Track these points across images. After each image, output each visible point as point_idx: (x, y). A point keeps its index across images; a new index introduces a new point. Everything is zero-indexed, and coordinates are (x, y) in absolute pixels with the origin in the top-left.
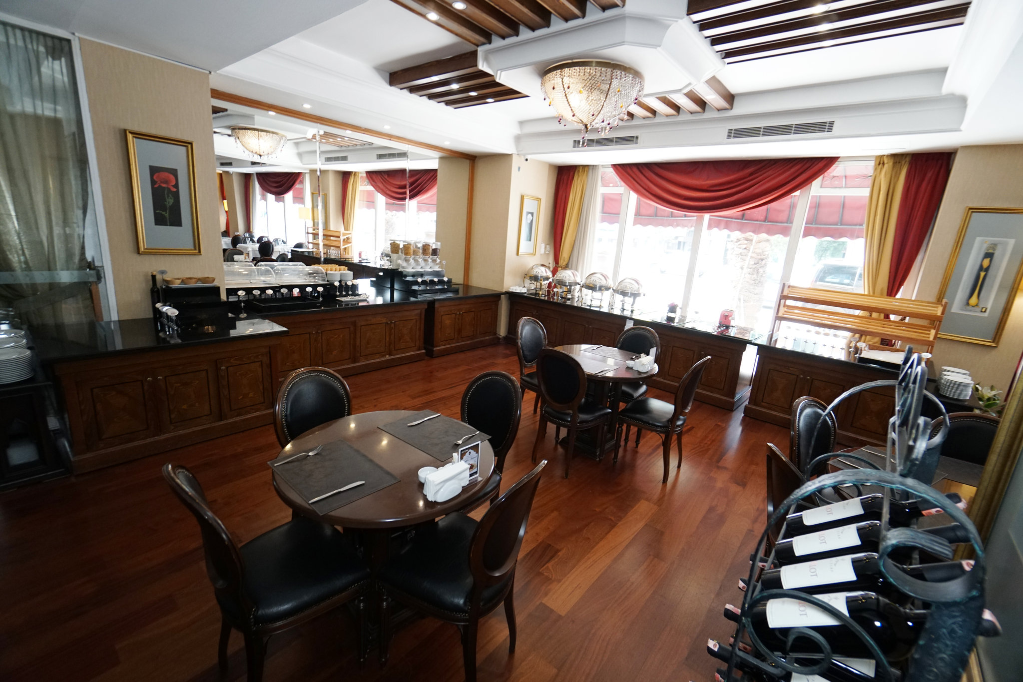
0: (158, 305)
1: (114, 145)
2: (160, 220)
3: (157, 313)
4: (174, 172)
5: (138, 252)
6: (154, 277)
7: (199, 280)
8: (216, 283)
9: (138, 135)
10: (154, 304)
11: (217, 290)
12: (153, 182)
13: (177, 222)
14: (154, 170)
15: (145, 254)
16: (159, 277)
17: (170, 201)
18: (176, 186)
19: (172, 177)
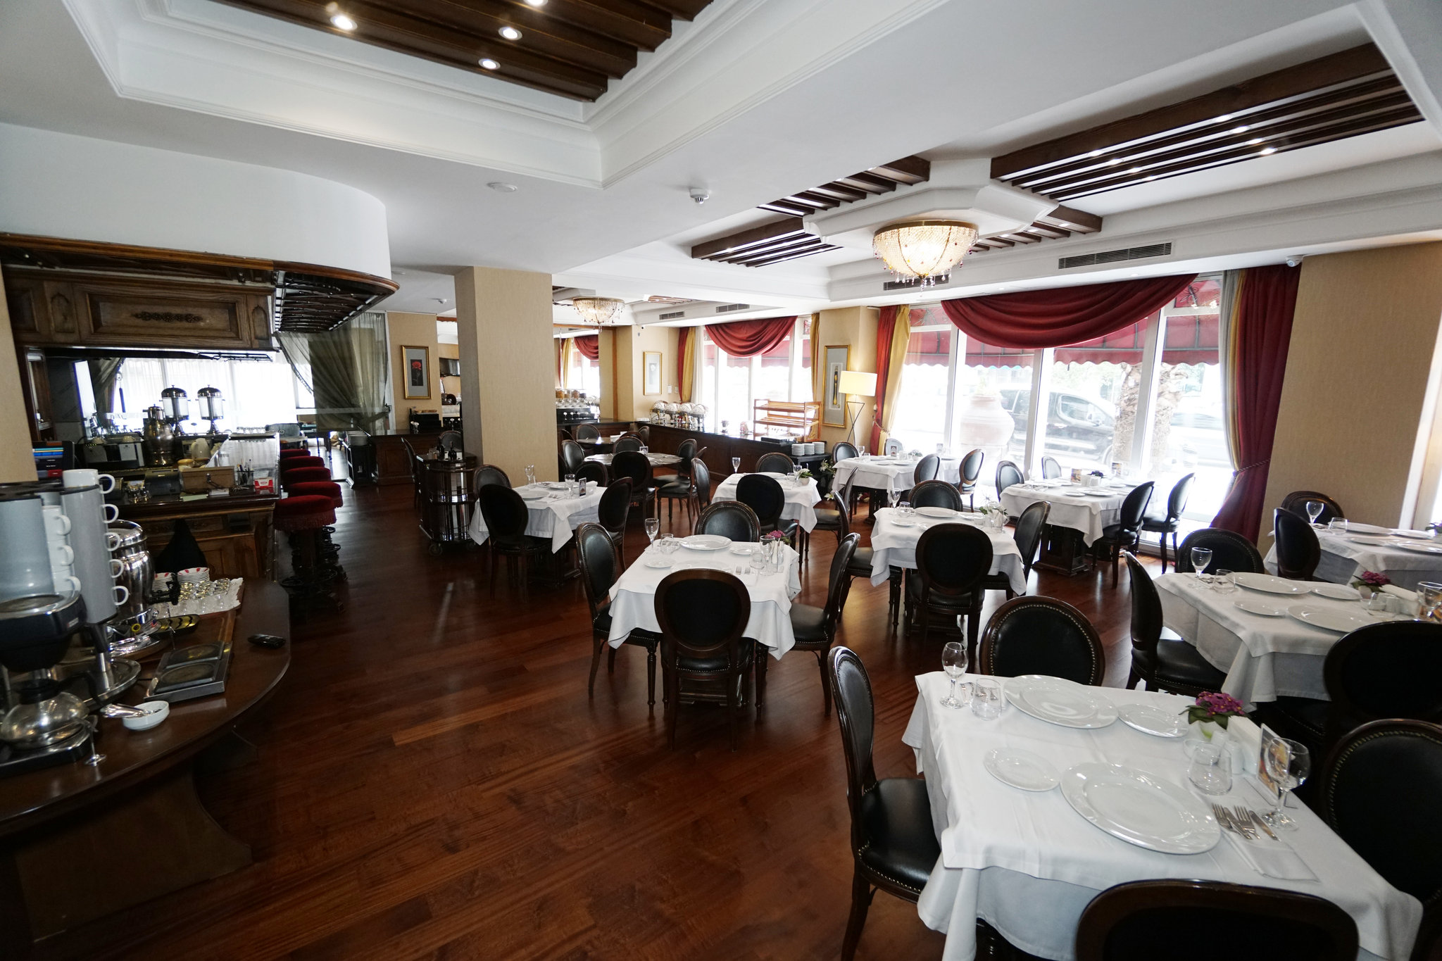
0: (412, 422)
1: (397, 352)
2: (414, 383)
3: (412, 426)
4: (420, 361)
5: (405, 398)
6: (411, 409)
7: (430, 411)
8: (437, 413)
9: (406, 347)
10: (410, 422)
11: (437, 416)
12: (412, 366)
13: (421, 384)
14: (412, 361)
15: (408, 399)
16: (413, 410)
17: (418, 374)
18: (421, 367)
19: (420, 364)
